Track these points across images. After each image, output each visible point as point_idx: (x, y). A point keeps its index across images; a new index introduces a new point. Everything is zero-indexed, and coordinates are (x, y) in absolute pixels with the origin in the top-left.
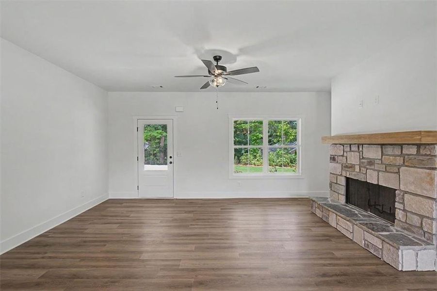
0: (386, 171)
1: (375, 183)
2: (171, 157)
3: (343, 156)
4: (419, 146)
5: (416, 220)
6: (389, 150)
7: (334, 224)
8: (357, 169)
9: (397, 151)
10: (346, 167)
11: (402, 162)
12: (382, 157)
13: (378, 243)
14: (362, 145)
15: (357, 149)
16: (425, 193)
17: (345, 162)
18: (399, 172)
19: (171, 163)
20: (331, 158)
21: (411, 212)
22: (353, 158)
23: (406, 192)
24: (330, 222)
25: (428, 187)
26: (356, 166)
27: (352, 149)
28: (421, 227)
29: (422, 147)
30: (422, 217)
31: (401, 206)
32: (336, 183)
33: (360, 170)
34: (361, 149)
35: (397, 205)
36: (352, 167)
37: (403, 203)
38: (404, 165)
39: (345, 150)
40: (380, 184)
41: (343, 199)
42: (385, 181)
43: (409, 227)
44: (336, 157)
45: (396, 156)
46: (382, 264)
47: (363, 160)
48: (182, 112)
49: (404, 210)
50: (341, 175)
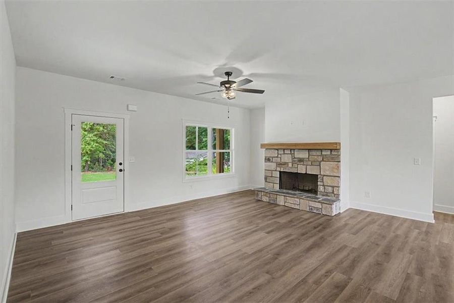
0: (312, 165)
1: (304, 172)
2: (121, 164)
3: (277, 157)
4: (331, 150)
5: (330, 189)
6: (314, 153)
7: (282, 203)
8: (290, 165)
9: (319, 153)
10: (281, 164)
11: (322, 159)
12: (309, 156)
13: (319, 205)
14: (294, 149)
15: (290, 152)
16: (335, 174)
17: (280, 161)
18: (320, 165)
19: (121, 170)
20: (265, 159)
21: (328, 186)
22: (287, 158)
23: (324, 176)
24: (278, 203)
25: (336, 171)
26: (289, 164)
27: (285, 152)
28: (333, 193)
29: (333, 151)
30: (333, 187)
31: (322, 184)
32: (272, 176)
33: (292, 165)
34: (292, 152)
35: (319, 183)
36: (286, 164)
37: (323, 182)
38: (323, 160)
39: (279, 153)
40: (307, 173)
41: (277, 187)
42: (312, 171)
43: (327, 194)
44: (271, 159)
45: (318, 156)
46: (323, 217)
47: (295, 160)
48: (135, 111)
49: (323, 185)
50: (276, 170)
